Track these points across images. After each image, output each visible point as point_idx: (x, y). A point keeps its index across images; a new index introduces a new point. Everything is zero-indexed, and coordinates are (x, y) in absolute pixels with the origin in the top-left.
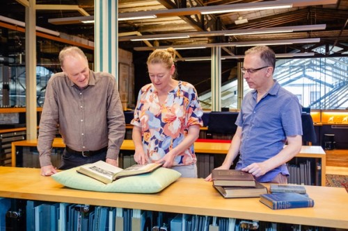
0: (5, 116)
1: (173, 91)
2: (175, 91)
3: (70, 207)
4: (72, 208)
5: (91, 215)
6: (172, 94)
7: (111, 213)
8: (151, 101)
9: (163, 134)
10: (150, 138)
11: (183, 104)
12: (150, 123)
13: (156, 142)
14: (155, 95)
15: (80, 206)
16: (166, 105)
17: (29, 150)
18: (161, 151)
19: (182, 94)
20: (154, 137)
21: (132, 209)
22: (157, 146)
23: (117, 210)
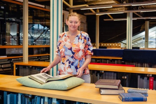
0: (16, 49)
1: (78, 36)
2: (79, 36)
3: (23, 96)
4: (24, 96)
5: (33, 100)
6: (77, 37)
7: (42, 100)
8: (66, 41)
9: (74, 58)
10: (66, 60)
11: (83, 43)
12: (66, 53)
13: (70, 62)
14: (67, 38)
15: (27, 95)
16: (74, 43)
17: (22, 67)
18: (73, 67)
19: (83, 37)
20: (68, 60)
21: (52, 98)
22: (70, 64)
23: (45, 98)
